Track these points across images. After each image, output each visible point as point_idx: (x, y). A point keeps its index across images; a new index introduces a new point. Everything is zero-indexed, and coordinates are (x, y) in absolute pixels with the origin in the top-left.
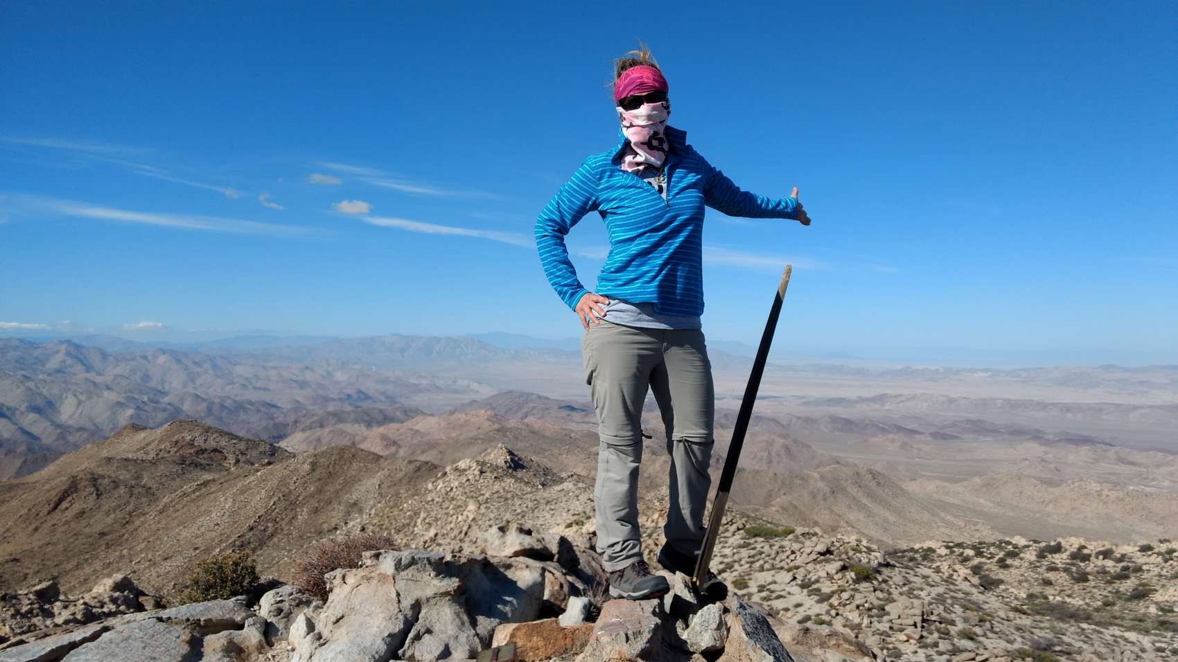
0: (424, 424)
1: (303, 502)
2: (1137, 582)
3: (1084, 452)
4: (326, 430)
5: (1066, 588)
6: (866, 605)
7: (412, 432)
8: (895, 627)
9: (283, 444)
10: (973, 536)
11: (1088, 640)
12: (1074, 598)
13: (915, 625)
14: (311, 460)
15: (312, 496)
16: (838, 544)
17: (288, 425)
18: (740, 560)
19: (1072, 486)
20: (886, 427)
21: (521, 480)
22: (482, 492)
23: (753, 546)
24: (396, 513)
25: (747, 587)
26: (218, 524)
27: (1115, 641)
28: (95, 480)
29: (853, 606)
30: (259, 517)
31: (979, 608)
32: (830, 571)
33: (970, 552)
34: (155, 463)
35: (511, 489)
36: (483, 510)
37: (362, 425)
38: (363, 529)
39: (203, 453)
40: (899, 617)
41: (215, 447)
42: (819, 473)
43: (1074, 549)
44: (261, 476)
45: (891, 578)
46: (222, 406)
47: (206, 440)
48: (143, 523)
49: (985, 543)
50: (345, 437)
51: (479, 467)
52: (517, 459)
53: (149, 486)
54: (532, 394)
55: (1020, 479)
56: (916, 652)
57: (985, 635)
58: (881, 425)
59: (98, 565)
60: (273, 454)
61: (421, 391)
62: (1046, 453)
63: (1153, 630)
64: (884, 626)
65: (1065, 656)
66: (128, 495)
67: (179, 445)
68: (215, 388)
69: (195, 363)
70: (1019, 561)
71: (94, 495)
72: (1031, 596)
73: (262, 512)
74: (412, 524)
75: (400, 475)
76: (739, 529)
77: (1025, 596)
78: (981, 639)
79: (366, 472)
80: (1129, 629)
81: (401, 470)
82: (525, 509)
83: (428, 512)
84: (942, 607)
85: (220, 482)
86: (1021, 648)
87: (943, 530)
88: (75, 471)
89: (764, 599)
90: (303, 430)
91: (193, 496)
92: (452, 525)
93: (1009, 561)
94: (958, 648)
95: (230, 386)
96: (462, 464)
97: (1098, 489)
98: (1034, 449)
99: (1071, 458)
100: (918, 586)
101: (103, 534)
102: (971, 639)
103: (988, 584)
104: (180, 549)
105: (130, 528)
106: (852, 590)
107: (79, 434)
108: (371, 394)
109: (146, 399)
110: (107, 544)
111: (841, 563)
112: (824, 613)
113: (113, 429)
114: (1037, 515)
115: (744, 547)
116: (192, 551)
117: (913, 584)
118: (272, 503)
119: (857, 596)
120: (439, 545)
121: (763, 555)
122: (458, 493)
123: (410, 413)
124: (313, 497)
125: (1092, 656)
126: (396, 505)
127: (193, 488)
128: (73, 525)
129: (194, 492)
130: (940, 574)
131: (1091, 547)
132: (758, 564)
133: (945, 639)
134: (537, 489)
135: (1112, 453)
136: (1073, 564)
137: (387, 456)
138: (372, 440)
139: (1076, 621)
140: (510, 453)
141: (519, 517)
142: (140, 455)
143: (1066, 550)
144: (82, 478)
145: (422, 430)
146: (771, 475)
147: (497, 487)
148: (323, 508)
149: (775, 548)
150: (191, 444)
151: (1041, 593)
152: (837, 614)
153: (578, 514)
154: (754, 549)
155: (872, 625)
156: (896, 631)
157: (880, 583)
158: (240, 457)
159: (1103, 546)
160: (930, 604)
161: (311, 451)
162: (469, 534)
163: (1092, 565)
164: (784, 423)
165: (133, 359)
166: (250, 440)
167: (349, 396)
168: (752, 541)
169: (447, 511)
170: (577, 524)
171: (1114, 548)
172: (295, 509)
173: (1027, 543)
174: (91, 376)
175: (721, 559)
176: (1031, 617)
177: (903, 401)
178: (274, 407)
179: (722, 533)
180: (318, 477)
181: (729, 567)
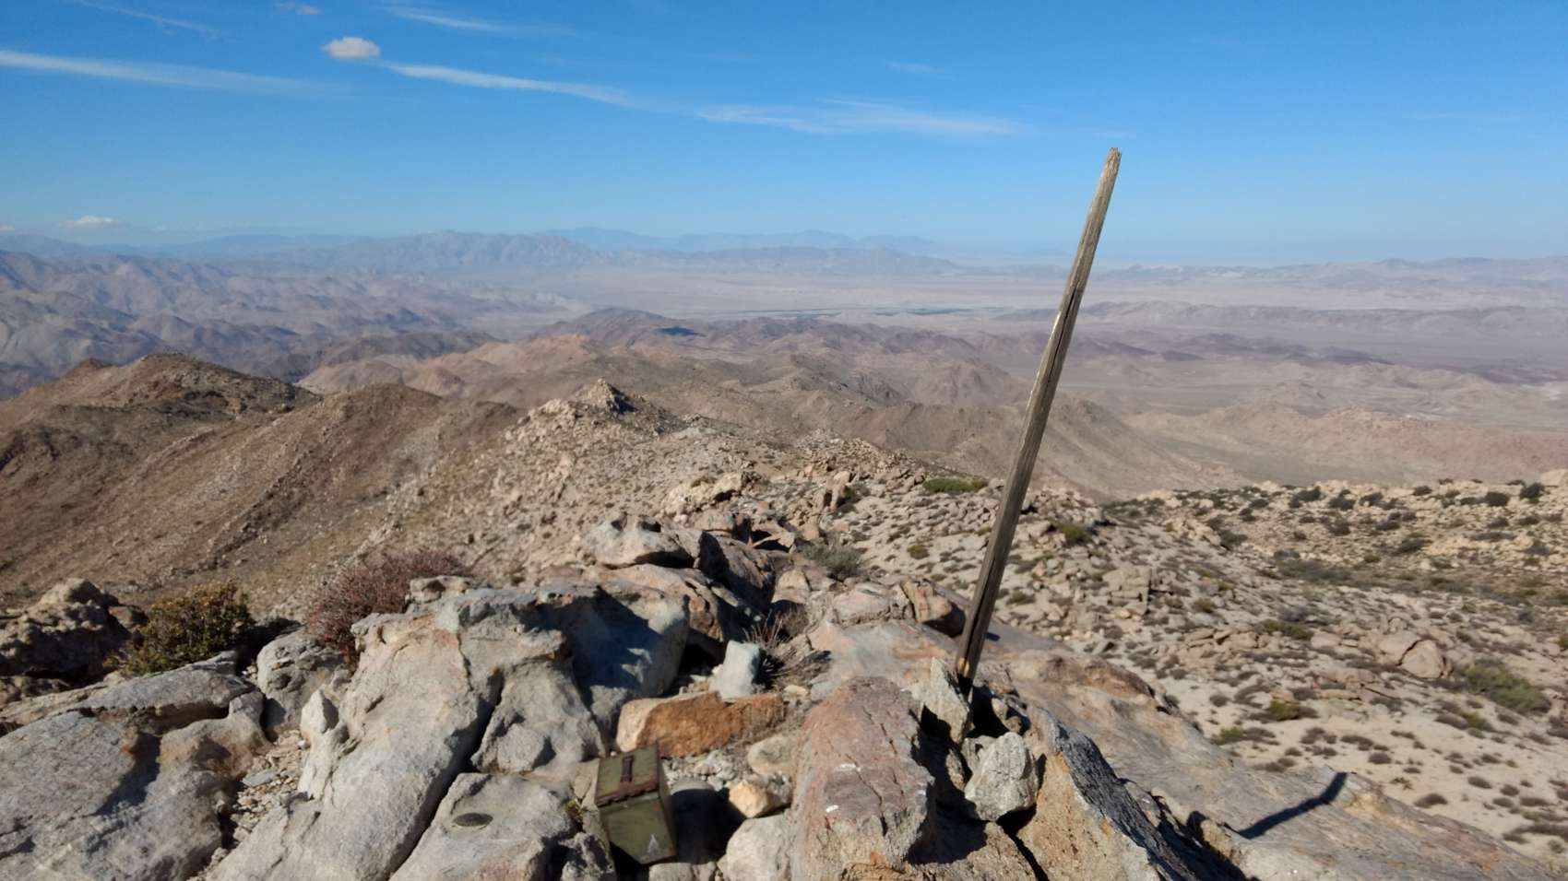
0: (497, 354)
1: (338, 459)
2: (1409, 532)
3: (1354, 374)
4: (362, 363)
5: (1321, 543)
6: (1079, 575)
7: (479, 365)
8: (1115, 600)
9: (304, 383)
10: (1211, 482)
11: (1348, 606)
12: (1330, 554)
13: (1140, 598)
14: (344, 404)
15: (349, 451)
16: (1043, 499)
17: (309, 357)
18: (918, 522)
19: (1337, 416)
20: (1106, 346)
21: (630, 425)
22: (579, 442)
23: (934, 504)
24: (465, 471)
25: (926, 555)
26: (224, 491)
27: (1381, 607)
28: (47, 435)
29: (1062, 576)
30: (280, 481)
31: (1219, 574)
32: (1033, 534)
33: (1208, 503)
34: (129, 412)
35: (618, 438)
36: (581, 465)
37: (411, 356)
38: (421, 493)
39: (195, 398)
40: (1121, 588)
41: (211, 389)
42: (1018, 407)
43: (1334, 495)
44: (278, 426)
45: (1110, 539)
46: (216, 334)
47: (197, 380)
48: (122, 491)
49: (1226, 491)
50: (388, 372)
51: (573, 410)
52: (623, 398)
53: (123, 442)
54: (641, 312)
55: (1274, 409)
56: (1140, 631)
57: (1225, 607)
58: (1099, 344)
59: (66, 546)
60: (292, 397)
61: (487, 309)
62: (1308, 375)
63: (1427, 589)
64: (1101, 600)
65: (1321, 627)
66: (96, 455)
67: (160, 388)
68: (203, 310)
69: (171, 274)
70: (1267, 512)
71: (48, 455)
72: (1279, 555)
73: (283, 474)
74: (487, 485)
75: (468, 421)
76: (916, 483)
77: (1271, 554)
78: (1221, 611)
79: (421, 418)
80: (1397, 590)
81: (468, 415)
82: (637, 463)
83: (508, 469)
84: (1173, 574)
85: (222, 435)
86: (1269, 620)
87: (1173, 475)
88: (17, 424)
89: (949, 570)
90: (331, 364)
91: (187, 455)
92: (541, 485)
93: (1255, 513)
94: (1192, 623)
95: (225, 306)
96: (550, 407)
97: (1369, 419)
98: (1294, 370)
99: (1338, 381)
100: (1144, 548)
101: (67, 507)
102: (1208, 612)
103: (1229, 542)
104: (176, 524)
105: (105, 498)
106: (1061, 556)
107: (17, 373)
108: (420, 313)
109: (106, 325)
110: (75, 519)
111: (1047, 523)
112: (1024, 585)
113: (64, 367)
114: (1293, 454)
115: (923, 505)
116: (192, 526)
117: (1138, 547)
118: (296, 461)
119: (1068, 563)
120: (525, 511)
121: (948, 515)
122: (546, 443)
123: (474, 339)
124: (351, 452)
125: (1352, 625)
126: (463, 461)
127: (185, 445)
128: (24, 495)
129: (187, 449)
130: (1172, 533)
131: (1356, 492)
132: (940, 527)
133: (1176, 613)
134: (652, 437)
135: (1388, 374)
136: (1332, 514)
137: (448, 397)
138: (426, 376)
139: (1332, 583)
140: (614, 391)
141: (630, 473)
142: (107, 402)
143: (1325, 497)
144: (27, 434)
145: (493, 362)
146: (956, 410)
147: (598, 435)
148: (365, 467)
149: (963, 506)
150: (177, 385)
151: (1292, 549)
152: (1042, 587)
153: (707, 468)
154: (936, 507)
155: (1087, 599)
156: (1117, 605)
157: (1096, 546)
158: (246, 401)
159: (1371, 490)
160: (1159, 570)
161: (344, 392)
162: (563, 496)
163: (1355, 514)
164: (974, 344)
165: (82, 269)
166: (260, 380)
167: (390, 317)
168: (933, 497)
169: (533, 467)
170: (707, 481)
171: (1383, 492)
172: (328, 469)
173: (1279, 490)
174: (23, 293)
175: (893, 522)
176: (1281, 582)
177: (1130, 312)
178: (288, 332)
179: (895, 488)
180: (355, 426)
181: (904, 530)
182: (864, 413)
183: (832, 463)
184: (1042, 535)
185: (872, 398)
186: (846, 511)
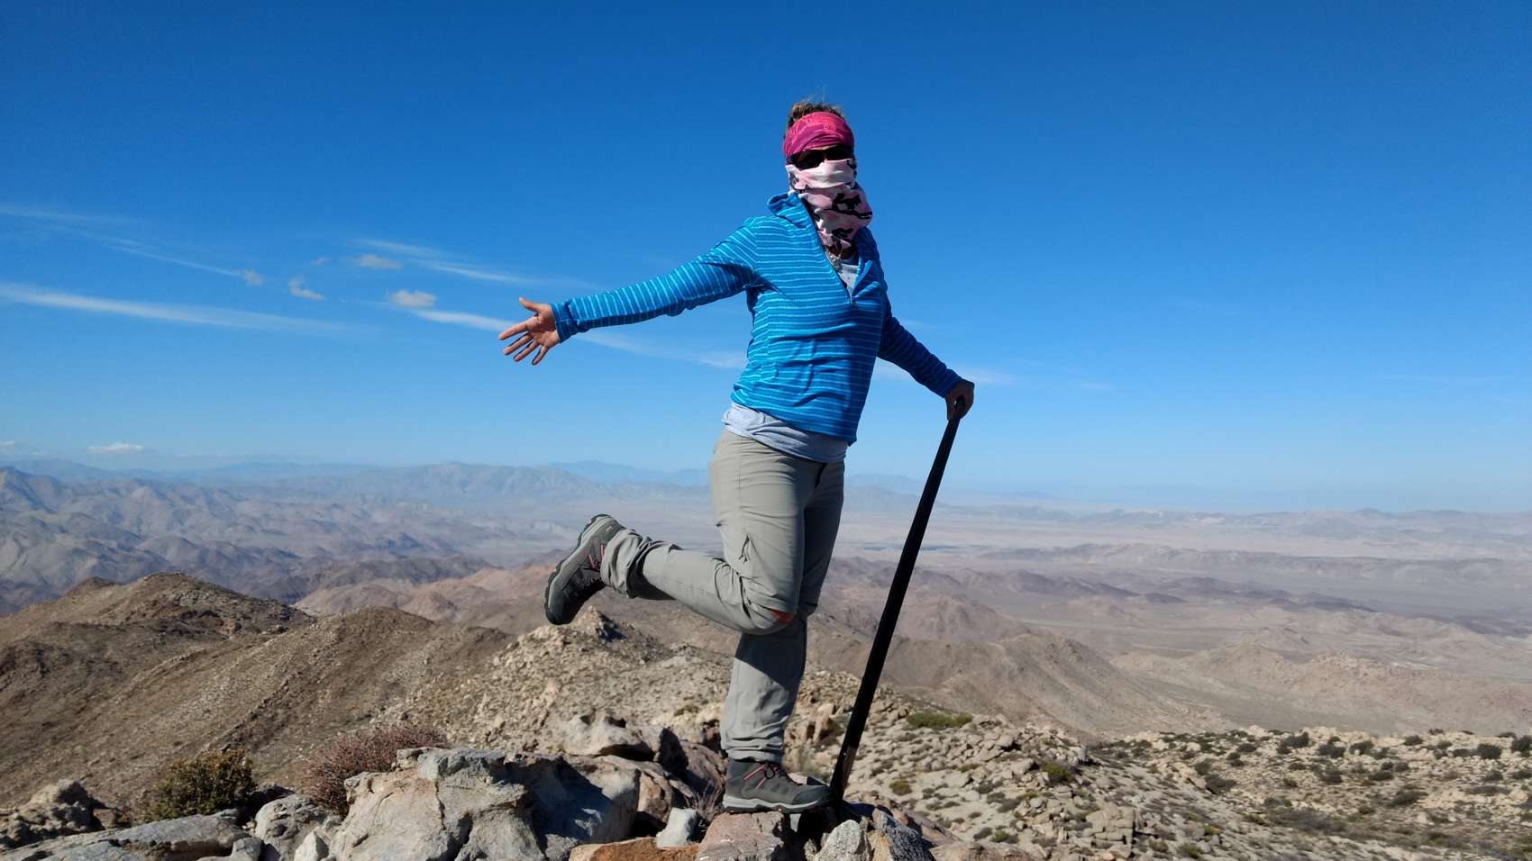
0: (487, 580)
1: (326, 681)
2: (1403, 784)
3: (1337, 620)
4: (360, 587)
5: (1313, 791)
6: (1062, 815)
7: (473, 591)
8: (1099, 842)
9: (300, 605)
11: (1340, 857)
12: (1323, 804)
13: (1124, 840)
14: (337, 626)
15: (338, 673)
16: (1026, 737)
17: (308, 580)
18: (901, 757)
19: (1322, 662)
20: (1091, 587)
21: (618, 653)
22: (565, 670)
23: (917, 739)
24: (450, 696)
25: (909, 791)
26: (208, 711)
28: (40, 652)
30: (265, 702)
31: (1205, 818)
32: (1016, 771)
33: (1195, 747)
34: (124, 630)
35: (604, 665)
36: (566, 692)
37: (407, 581)
38: (405, 717)
39: (191, 617)
40: (1104, 830)
41: (208, 609)
42: (1004, 645)
43: (1323, 742)
44: (270, 647)
45: (1094, 779)
46: (219, 554)
47: (195, 600)
48: (105, 709)
49: (1213, 735)
50: (385, 596)
51: (562, 637)
52: (612, 625)
53: (113, 660)
55: (1258, 653)
57: (1212, 852)
58: (1084, 584)
59: (41, 766)
60: (288, 618)
61: (487, 537)
62: (1291, 620)
63: (1424, 844)
64: (1084, 842)
66: (86, 673)
67: (159, 606)
68: (210, 531)
69: (184, 498)
70: (1255, 757)
71: (38, 673)
72: (1270, 802)
73: (270, 695)
74: (471, 711)
75: (457, 646)
76: (900, 717)
77: (1262, 802)
78: (1208, 857)
79: (410, 642)
80: (1392, 843)
81: (458, 640)
82: (621, 691)
83: (493, 694)
84: (1158, 817)
85: (213, 654)
87: (1160, 717)
88: (12, 641)
89: (931, 807)
90: (328, 587)
91: (176, 674)
92: (525, 712)
93: (1243, 758)
95: (231, 529)
96: (539, 633)
97: (1355, 665)
98: (1277, 615)
99: (1322, 626)
100: (1129, 789)
101: (48, 725)
102: (1194, 857)
103: (1217, 787)
104: (154, 745)
105: (87, 716)
106: (1045, 795)
107: (20, 591)
108: (420, 540)
109: (114, 544)
110: (54, 738)
111: (1031, 760)
112: (1007, 824)
113: (67, 585)
114: (1280, 699)
115: (906, 740)
116: (171, 747)
117: (1122, 788)
118: (284, 683)
119: (1051, 802)
120: (507, 738)
121: (931, 751)
122: (533, 670)
123: (471, 565)
124: (340, 675)
126: (450, 686)
127: (175, 663)
128: (8, 712)
129: (177, 668)
130: (1157, 775)
131: (1346, 740)
132: (924, 762)
133: (1161, 857)
134: (638, 665)
135: (1371, 620)
136: (1322, 761)
137: (440, 621)
138: (420, 600)
139: (1326, 833)
140: (604, 618)
141: (614, 701)
142: (104, 620)
143: (1314, 743)
144: (21, 651)
145: (488, 588)
146: (942, 647)
147: (585, 662)
148: (352, 689)
149: (947, 741)
150: (175, 605)
151: (1283, 797)
152: (1025, 827)
153: (692, 698)
154: (920, 742)
155: (1070, 840)
156: (1100, 848)
157: (1080, 786)
158: (241, 622)
159: (1360, 738)
160: (1144, 812)
161: (338, 614)
162: (547, 723)
163: (1346, 762)
164: (961, 580)
165: (99, 493)
166: (255, 599)
167: (391, 543)
168: (917, 732)
169: (519, 693)
170: (690, 711)
171: (1373, 740)
172: (315, 691)
173: (1266, 735)
174: (39, 514)
175: (876, 756)
176: (1269, 829)
177: (1112, 554)
178: (290, 555)
179: (879, 722)
180: (347, 648)
181: (887, 765)
182: (851, 645)
183: (816, 694)
184: (1025, 773)
185: (859, 631)
186: (829, 744)
